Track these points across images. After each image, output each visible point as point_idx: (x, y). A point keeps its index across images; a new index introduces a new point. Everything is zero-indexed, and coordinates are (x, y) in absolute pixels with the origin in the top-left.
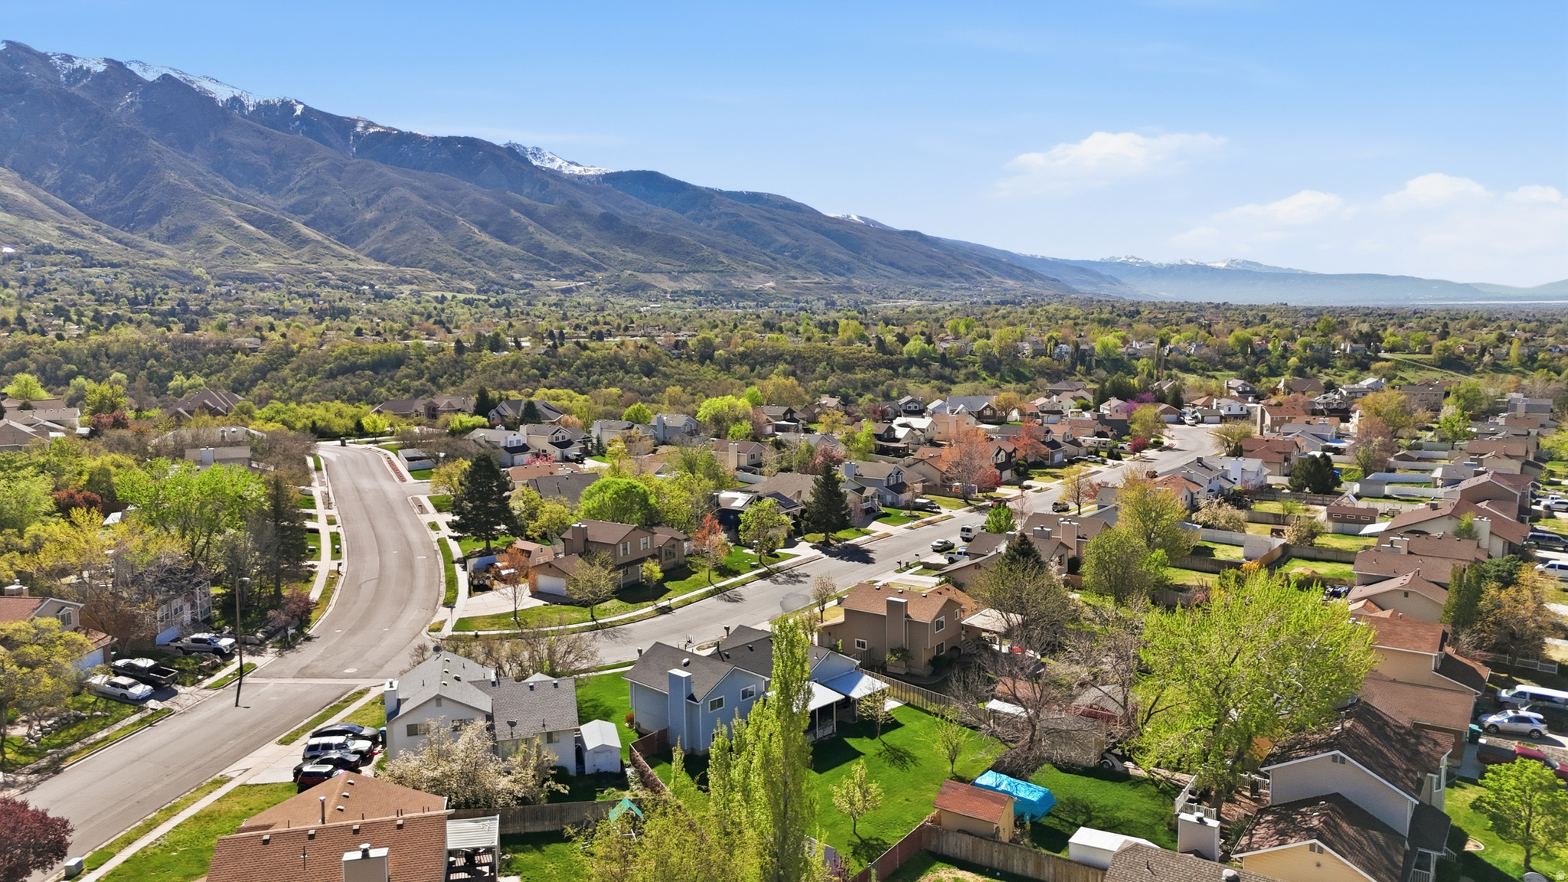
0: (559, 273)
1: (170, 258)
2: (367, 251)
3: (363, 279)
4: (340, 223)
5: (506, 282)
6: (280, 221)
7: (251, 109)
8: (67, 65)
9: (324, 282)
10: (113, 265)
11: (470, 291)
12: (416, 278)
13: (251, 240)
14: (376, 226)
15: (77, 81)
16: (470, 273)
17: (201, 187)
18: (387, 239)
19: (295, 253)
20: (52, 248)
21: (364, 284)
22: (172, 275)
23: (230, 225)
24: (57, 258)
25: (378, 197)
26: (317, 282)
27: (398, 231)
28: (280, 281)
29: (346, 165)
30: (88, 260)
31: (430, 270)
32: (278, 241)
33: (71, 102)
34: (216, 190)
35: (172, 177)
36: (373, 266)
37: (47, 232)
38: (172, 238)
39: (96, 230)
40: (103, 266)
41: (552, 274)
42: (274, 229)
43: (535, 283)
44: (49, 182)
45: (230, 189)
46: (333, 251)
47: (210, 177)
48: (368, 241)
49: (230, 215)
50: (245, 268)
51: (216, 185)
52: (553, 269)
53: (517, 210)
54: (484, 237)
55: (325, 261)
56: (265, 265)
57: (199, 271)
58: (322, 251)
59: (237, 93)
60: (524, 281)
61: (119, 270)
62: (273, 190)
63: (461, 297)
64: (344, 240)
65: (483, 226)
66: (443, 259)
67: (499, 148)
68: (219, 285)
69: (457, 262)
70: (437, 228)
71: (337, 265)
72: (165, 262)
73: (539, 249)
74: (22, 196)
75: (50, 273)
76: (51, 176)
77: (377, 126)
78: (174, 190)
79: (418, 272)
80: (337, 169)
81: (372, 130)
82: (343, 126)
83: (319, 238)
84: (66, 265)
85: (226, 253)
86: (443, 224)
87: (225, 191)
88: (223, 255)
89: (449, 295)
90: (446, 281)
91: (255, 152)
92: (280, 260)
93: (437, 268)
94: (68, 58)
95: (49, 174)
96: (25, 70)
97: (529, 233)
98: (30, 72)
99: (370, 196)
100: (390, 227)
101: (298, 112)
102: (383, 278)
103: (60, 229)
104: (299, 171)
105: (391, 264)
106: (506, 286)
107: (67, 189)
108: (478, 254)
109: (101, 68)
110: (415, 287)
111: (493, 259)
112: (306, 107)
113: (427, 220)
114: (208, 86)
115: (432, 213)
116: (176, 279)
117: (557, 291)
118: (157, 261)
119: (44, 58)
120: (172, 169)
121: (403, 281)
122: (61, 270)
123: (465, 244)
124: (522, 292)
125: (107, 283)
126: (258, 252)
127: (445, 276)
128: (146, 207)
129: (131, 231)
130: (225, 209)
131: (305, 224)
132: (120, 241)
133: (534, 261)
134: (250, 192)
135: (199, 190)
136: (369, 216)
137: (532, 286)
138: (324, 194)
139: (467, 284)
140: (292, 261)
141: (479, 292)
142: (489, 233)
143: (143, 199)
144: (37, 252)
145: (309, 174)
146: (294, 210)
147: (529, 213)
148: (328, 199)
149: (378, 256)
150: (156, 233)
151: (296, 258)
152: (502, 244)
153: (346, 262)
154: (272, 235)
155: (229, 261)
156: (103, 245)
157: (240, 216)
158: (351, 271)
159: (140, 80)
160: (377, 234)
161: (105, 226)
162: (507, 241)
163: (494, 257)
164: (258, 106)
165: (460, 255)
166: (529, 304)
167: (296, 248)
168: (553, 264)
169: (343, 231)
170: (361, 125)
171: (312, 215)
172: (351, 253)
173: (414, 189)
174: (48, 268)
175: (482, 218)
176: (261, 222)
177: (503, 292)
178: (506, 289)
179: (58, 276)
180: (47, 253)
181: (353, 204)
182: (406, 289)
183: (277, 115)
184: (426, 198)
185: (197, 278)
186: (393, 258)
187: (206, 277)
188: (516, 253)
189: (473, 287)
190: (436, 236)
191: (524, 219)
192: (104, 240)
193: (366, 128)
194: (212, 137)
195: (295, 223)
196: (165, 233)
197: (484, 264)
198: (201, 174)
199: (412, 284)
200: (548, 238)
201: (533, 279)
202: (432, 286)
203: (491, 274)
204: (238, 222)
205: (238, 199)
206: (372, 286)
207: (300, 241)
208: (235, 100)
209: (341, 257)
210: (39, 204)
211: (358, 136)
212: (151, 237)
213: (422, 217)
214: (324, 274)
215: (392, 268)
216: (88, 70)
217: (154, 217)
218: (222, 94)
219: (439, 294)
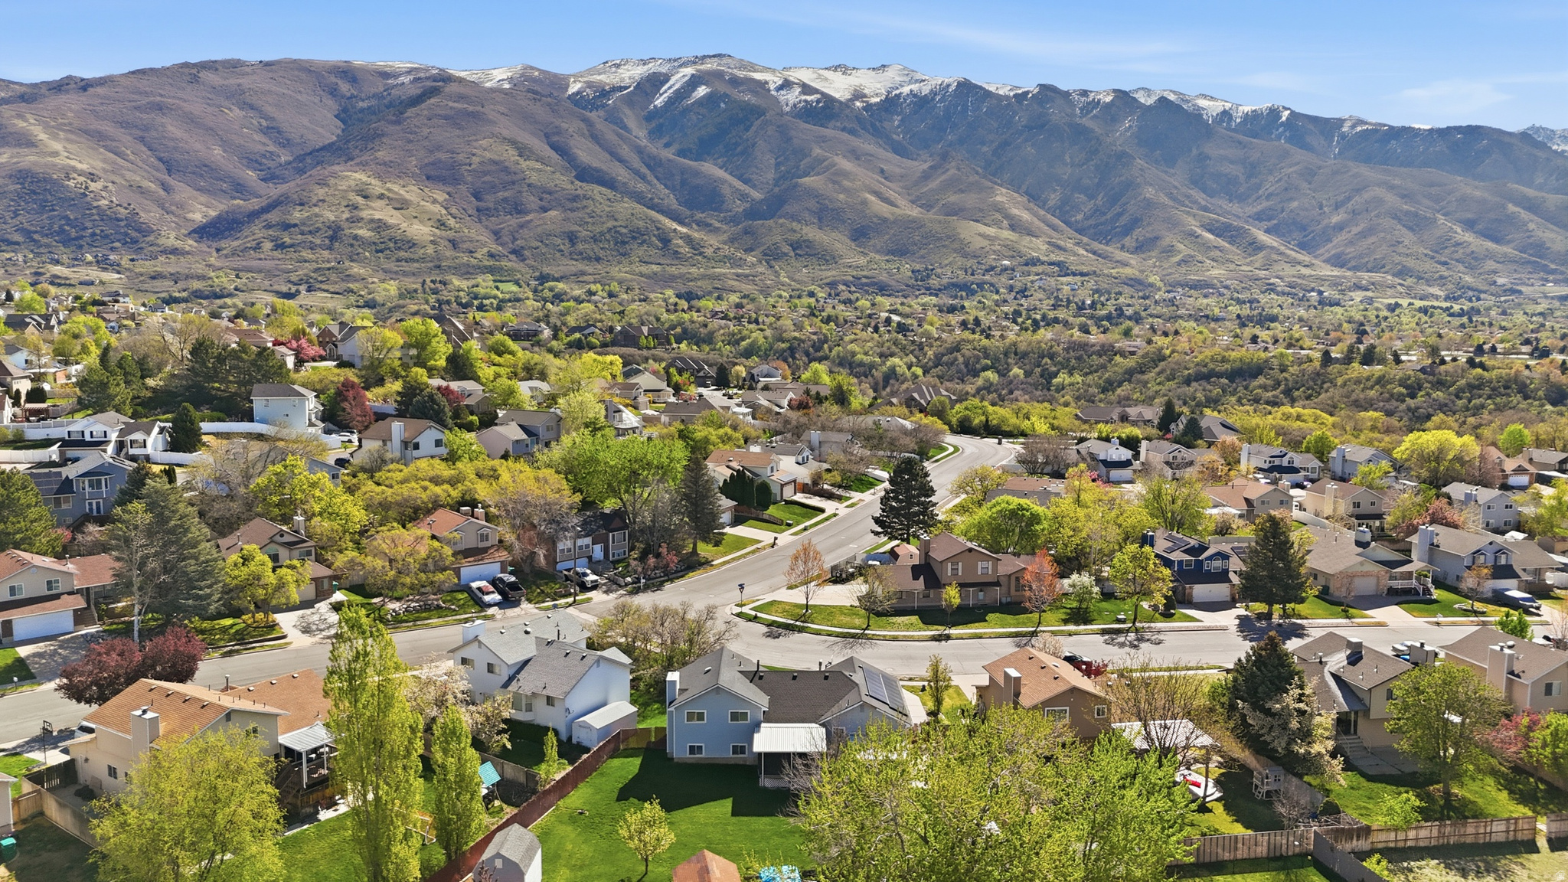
0: (1560, 277)
1: (1133, 266)
2: (1327, 255)
3: (1313, 285)
4: (1303, 228)
5: (1485, 288)
6: (1238, 229)
7: (1238, 120)
8: (1083, 99)
9: (1271, 289)
10: (1082, 274)
11: (1437, 298)
12: (1373, 284)
13: (1207, 247)
14: (1341, 229)
15: (1089, 112)
16: (1442, 277)
17: (1174, 199)
18: (1351, 243)
19: (1248, 260)
20: (1039, 260)
21: (1313, 290)
22: (1132, 283)
23: (1192, 235)
24: (1040, 269)
25: (1349, 199)
26: (1263, 290)
27: (1363, 235)
28: (1227, 287)
29: (1320, 168)
30: (1063, 269)
31: (1394, 275)
32: (1234, 249)
33: (1080, 133)
34: (1187, 202)
35: (1149, 192)
36: (1328, 271)
37: (1037, 247)
38: (1139, 248)
39: (1078, 244)
40: (1074, 274)
41: (1551, 278)
42: (1232, 236)
43: (1523, 289)
44: (1051, 203)
45: (1200, 200)
46: (1288, 256)
47: (1184, 190)
48: (1330, 245)
49: (1193, 225)
50: (1197, 275)
51: (1188, 197)
52: (1553, 272)
53: (1516, 204)
54: (1468, 237)
55: (1276, 267)
56: (1216, 272)
57: (1153, 279)
58: (1275, 257)
59: (1228, 106)
60: (1510, 286)
61: (1086, 278)
62: (1242, 199)
63: (1418, 303)
64: (1303, 246)
65: (1469, 225)
66: (1410, 263)
67: (1510, 134)
68: (1169, 292)
69: (1428, 266)
70: (1410, 229)
71: (1289, 271)
72: (1128, 271)
73: (1539, 249)
74: (1026, 216)
75: (1032, 282)
76: (1054, 199)
77: (1366, 123)
78: (1149, 204)
79: (1376, 277)
80: (1309, 174)
81: (1359, 129)
82: (1328, 127)
83: (1275, 244)
84: (1046, 274)
85: (1184, 261)
86: (1416, 224)
87: (1195, 202)
88: (1179, 264)
89: (1404, 302)
90: (1409, 288)
91: (1232, 162)
92: (1232, 266)
93: (1402, 273)
94: (1084, 93)
95: (1053, 196)
96: (1050, 108)
97: (1528, 230)
98: (1055, 113)
99: (1341, 198)
100: (1355, 230)
101: (1284, 119)
102: (1335, 284)
103: (1049, 243)
104: (1271, 179)
105: (1349, 269)
106: (1485, 292)
107: (1063, 211)
108: (1456, 256)
109: (1109, 99)
110: (1369, 294)
111: (1473, 262)
112: (1293, 114)
113: (1400, 220)
114: (1202, 103)
115: (1407, 213)
116: (1132, 286)
117: (1553, 298)
118: (1121, 270)
119: (1067, 94)
120: (1151, 185)
121: (1358, 287)
122: (1041, 279)
123: (1443, 245)
124: (1503, 299)
125: (1073, 290)
126: (1213, 260)
127: (1410, 281)
128: (1123, 221)
129: (1107, 244)
130: (1190, 219)
131: (1268, 231)
132: (1094, 253)
133: (1529, 262)
134: (1223, 203)
135: (1171, 203)
136: (1335, 219)
137: (1520, 292)
138: (1292, 199)
139: (1435, 290)
140: (1244, 268)
141: (1447, 298)
142: (1475, 233)
143: (1120, 215)
144: (1027, 264)
145: (1280, 180)
146: (1259, 217)
147: (1532, 207)
148: (1295, 204)
149: (1338, 261)
150: (1127, 244)
151: (1248, 264)
152: (1490, 245)
153: (1299, 267)
154: (1230, 243)
155: (1183, 269)
156: (1079, 255)
157: (1202, 226)
158: (1303, 277)
159: (1141, 106)
160: (1341, 238)
161: (1085, 239)
162: (1497, 240)
163: (1476, 259)
164: (1246, 116)
165: (1433, 258)
166: (1504, 313)
167: (1250, 255)
168: (1553, 266)
169: (1305, 236)
170: (1348, 124)
171: (1275, 222)
172: (1305, 258)
173: (1392, 188)
174: (1032, 278)
175: (1469, 216)
176: (1219, 231)
177: (1478, 299)
178: (1482, 296)
179: (1037, 284)
180: (1034, 265)
181: (1321, 208)
182: (1358, 296)
183: (1264, 123)
184: (1403, 197)
185: (1151, 285)
186: (1353, 263)
187: (1160, 284)
188: (1505, 255)
189: (1442, 293)
190: (1408, 237)
191: (1524, 215)
192: (1082, 252)
193: (1353, 127)
194: (1195, 152)
195: (1254, 230)
196: (1134, 244)
197: (1461, 267)
198: (1176, 188)
199: (1367, 290)
200: (1552, 235)
201: (1524, 284)
202: (1390, 292)
203: (1468, 279)
204: (1199, 231)
205: (1205, 209)
206: (1320, 293)
207: (1255, 247)
208: (1226, 114)
209: (1295, 263)
210: (1037, 222)
211: (1343, 136)
212: (1122, 248)
213: (1395, 217)
214: (1272, 280)
215: (1349, 274)
216: (1099, 100)
217: (1127, 231)
218: (1211, 108)
219: (1392, 301)
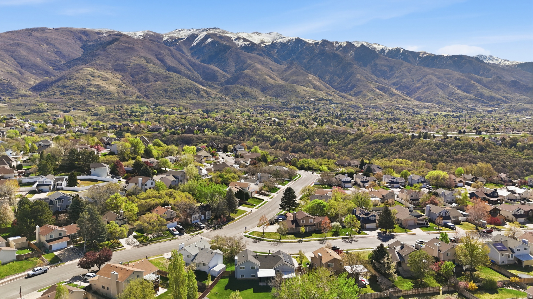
0: (488, 104)
1: (353, 101)
2: (415, 97)
3: (411, 107)
4: (408, 88)
5: (464, 108)
6: (387, 88)
7: (387, 52)
8: (337, 45)
9: (398, 108)
10: (337, 104)
11: (449, 111)
12: (430, 107)
13: (377, 95)
14: (420, 89)
15: (338, 49)
16: (451, 105)
17: (367, 78)
18: (423, 93)
19: (390, 99)
20: (323, 99)
21: (411, 109)
22: (353, 106)
23: (373, 90)
24: (323, 102)
25: (422, 79)
26: (395, 108)
27: (426, 90)
28: (384, 108)
29: (413, 68)
30: (331, 102)
31: (436, 104)
32: (386, 95)
33: (335, 56)
34: (371, 79)
35: (358, 76)
36: (416, 102)
37: (322, 94)
38: (356, 95)
39: (335, 93)
40: (335, 104)
41: (485, 105)
42: (385, 91)
43: (476, 108)
44: (326, 80)
45: (375, 79)
46: (403, 98)
47: (370, 75)
48: (416, 94)
49: (373, 87)
50: (374, 104)
51: (371, 78)
52: (486, 103)
53: (474, 81)
54: (459, 91)
55: (399, 101)
56: (380, 103)
57: (360, 105)
58: (399, 98)
59: (383, 47)
60: (472, 107)
61: (338, 105)
62: (388, 78)
63: (444, 113)
64: (408, 94)
65: (459, 87)
66: (441, 100)
67: (472, 58)
68: (365, 109)
69: (447, 101)
70: (441, 89)
71: (403, 102)
72: (352, 102)
73: (481, 95)
74: (318, 84)
75: (321, 106)
76: (327, 78)
77: (427, 54)
78: (358, 80)
79: (431, 104)
80: (409, 70)
81: (425, 55)
82: (415, 54)
83: (399, 93)
84: (326, 104)
85: (370, 99)
86: (443, 87)
87: (374, 79)
88: (368, 100)
89: (439, 113)
90: (441, 108)
91: (385, 66)
92: (385, 101)
93: (439, 103)
94: (337, 43)
96: (326, 47)
97: (478, 89)
98: (327, 48)
99: (419, 78)
100: (424, 89)
101: (401, 52)
102: (418, 107)
103: (326, 93)
104: (398, 72)
105: (422, 102)
106: (464, 109)
107: (331, 82)
108: (455, 98)
109: (345, 45)
110: (429, 110)
111: (460, 99)
112: (404, 50)
113: (438, 86)
114: (375, 46)
115: (440, 84)
116: (353, 107)
117: (485, 111)
118: (349, 102)
119: (331, 43)
120: (359, 74)
121: (425, 108)
122: (324, 105)
123: (451, 94)
124: (470, 112)
125: (334, 109)
126: (379, 99)
127: (441, 106)
128: (350, 85)
129: (345, 93)
130: (372, 85)
131: (396, 89)
132: (341, 96)
133: (478, 100)
134: (382, 79)
135: (365, 80)
136: (418, 85)
137: (475, 109)
138: (404, 79)
139: (449, 109)
140: (389, 101)
141: (453, 111)
142: (461, 90)
143: (349, 83)
144: (319, 100)
145: (400, 72)
146: (394, 84)
147: (479, 82)
148: (405, 80)
149: (419, 99)
150: (351, 93)
151: (390, 100)
152: (466, 94)
153: (406, 101)
154: (384, 93)
155: (370, 102)
156: (336, 97)
157: (375, 87)
158: (408, 104)
159: (355, 47)
160: (420, 91)
161: (338, 92)
162: (468, 93)
163: (461, 99)
164: (389, 51)
165: (448, 98)
166: (470, 117)
167: (391, 97)
168: (486, 101)
169: (409, 91)
170: (421, 54)
171: (399, 86)
172: (409, 98)
173: (435, 75)
174: (321, 105)
175: (460, 84)
176: (381, 89)
177: (462, 112)
178: (464, 111)
179: (323, 107)
180: (321, 100)
181: (413, 81)
182: (425, 111)
183: (395, 53)
184: (439, 78)
185: (359, 107)
186: (424, 100)
187: (362, 107)
188: (471, 97)
189: (451, 110)
190: (440, 91)
191: (476, 84)
192: (337, 96)
193: (423, 55)
194: (373, 63)
195: (392, 89)
196: (354, 93)
197: (457, 101)
198: (367, 74)
199: (428, 109)
200: (485, 91)
201: (476, 107)
202: (435, 109)
203: (459, 105)
204: (375, 89)
205: (377, 82)
206: (413, 110)
207: (393, 95)
208: (383, 50)
209: (405, 100)
210: (322, 86)
211: (420, 58)
212: (350, 95)
213: (436, 85)
214: (398, 105)
215: (422, 103)
216: (342, 45)
217: (351, 89)
218: (378, 48)
219: (435, 112)
